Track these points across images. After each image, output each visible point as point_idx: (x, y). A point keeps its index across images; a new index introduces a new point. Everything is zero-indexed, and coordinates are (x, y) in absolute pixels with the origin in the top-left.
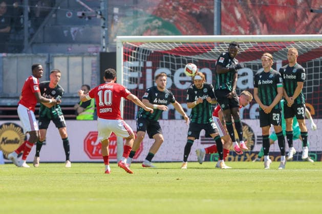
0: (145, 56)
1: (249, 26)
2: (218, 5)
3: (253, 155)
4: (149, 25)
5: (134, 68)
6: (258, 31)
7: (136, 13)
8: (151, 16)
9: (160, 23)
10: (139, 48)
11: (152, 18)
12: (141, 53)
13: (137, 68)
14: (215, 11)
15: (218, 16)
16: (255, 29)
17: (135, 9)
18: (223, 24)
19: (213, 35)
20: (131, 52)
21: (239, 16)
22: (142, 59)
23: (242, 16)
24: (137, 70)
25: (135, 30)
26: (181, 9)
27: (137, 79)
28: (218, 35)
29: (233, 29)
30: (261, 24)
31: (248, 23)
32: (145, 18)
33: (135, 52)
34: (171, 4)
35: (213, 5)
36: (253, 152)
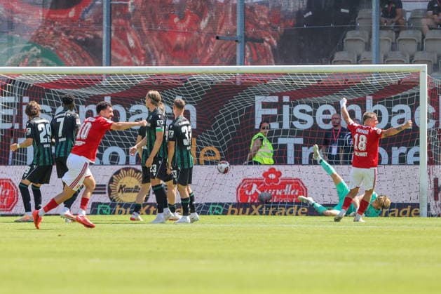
0: (22, 90)
1: (144, 55)
2: (107, 31)
3: (148, 206)
4: (26, 53)
5: (8, 103)
6: (154, 63)
7: (11, 39)
8: (29, 43)
9: (39, 51)
10: (14, 81)
11: (30, 45)
12: (17, 87)
13: (11, 104)
14: (104, 37)
15: (107, 43)
16: (151, 59)
17: (10, 34)
18: (113, 53)
19: (102, 66)
20: (6, 86)
21: (132, 43)
22: (18, 93)
23: (136, 44)
24: (12, 106)
25: (10, 59)
26: (63, 35)
27: (12, 117)
28: (107, 65)
29: (125, 59)
30: (158, 54)
31: (143, 52)
32: (22, 46)
33: (10, 85)
34: (51, 29)
35: (102, 30)
36: (148, 204)
